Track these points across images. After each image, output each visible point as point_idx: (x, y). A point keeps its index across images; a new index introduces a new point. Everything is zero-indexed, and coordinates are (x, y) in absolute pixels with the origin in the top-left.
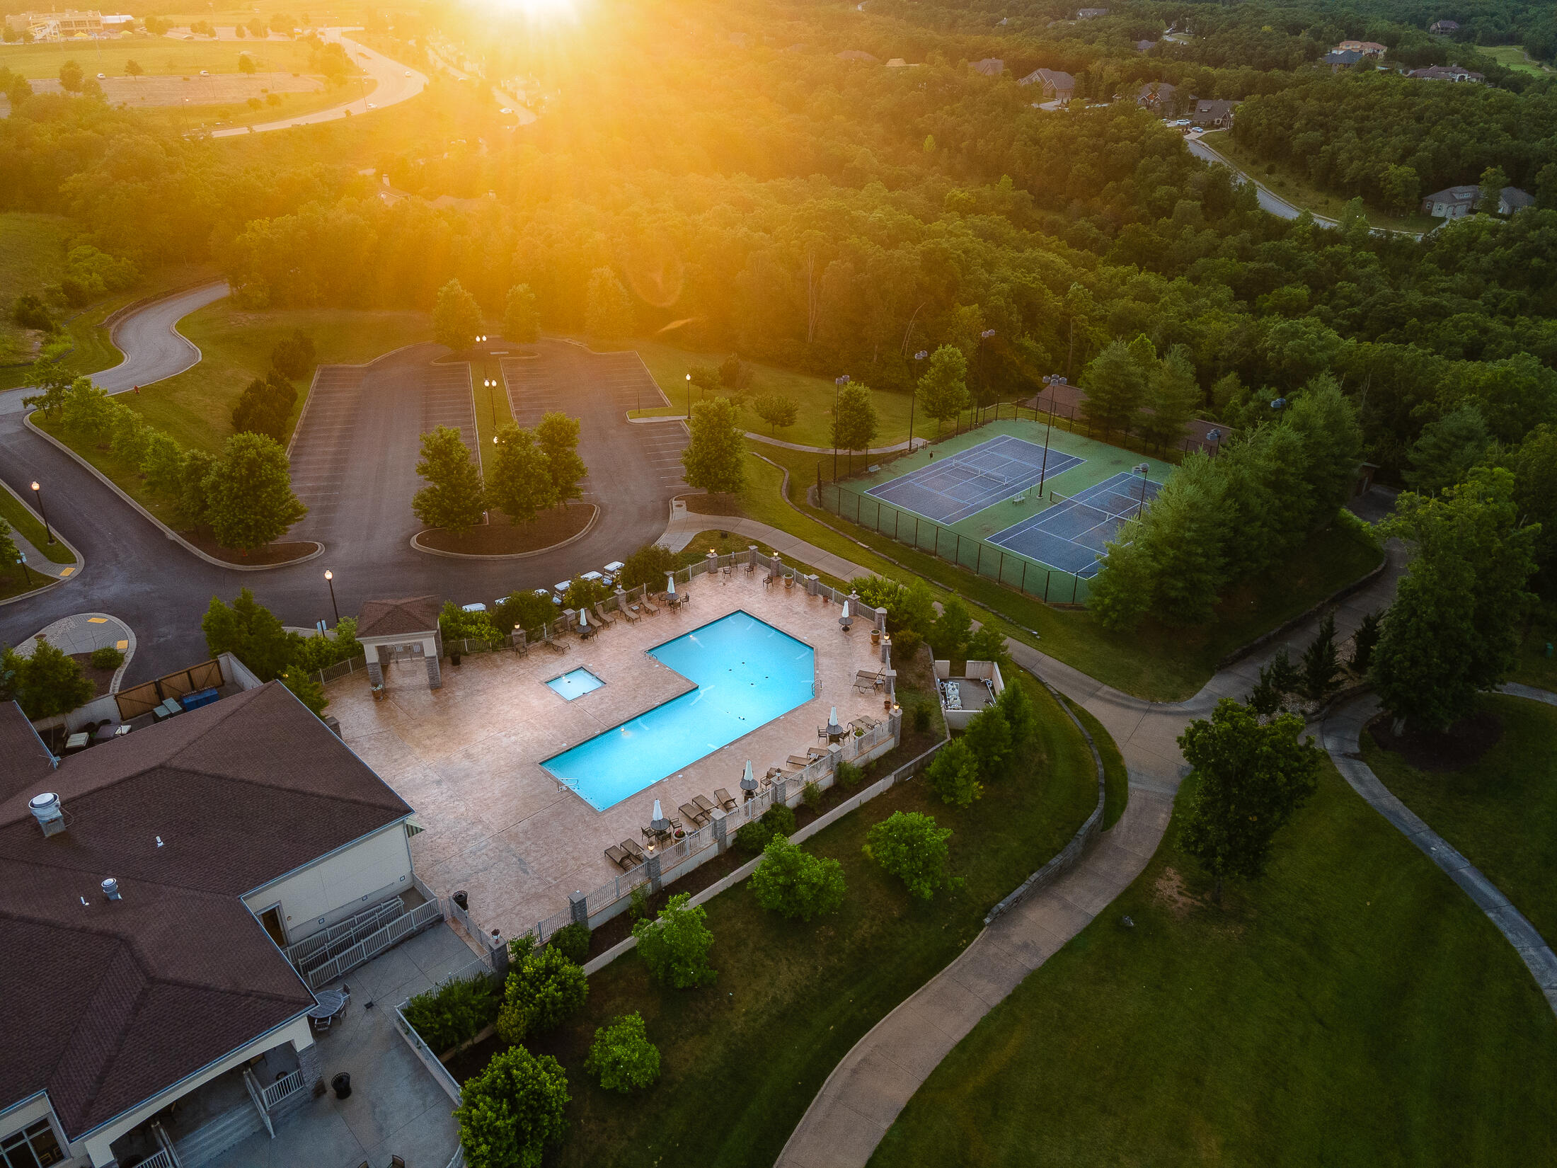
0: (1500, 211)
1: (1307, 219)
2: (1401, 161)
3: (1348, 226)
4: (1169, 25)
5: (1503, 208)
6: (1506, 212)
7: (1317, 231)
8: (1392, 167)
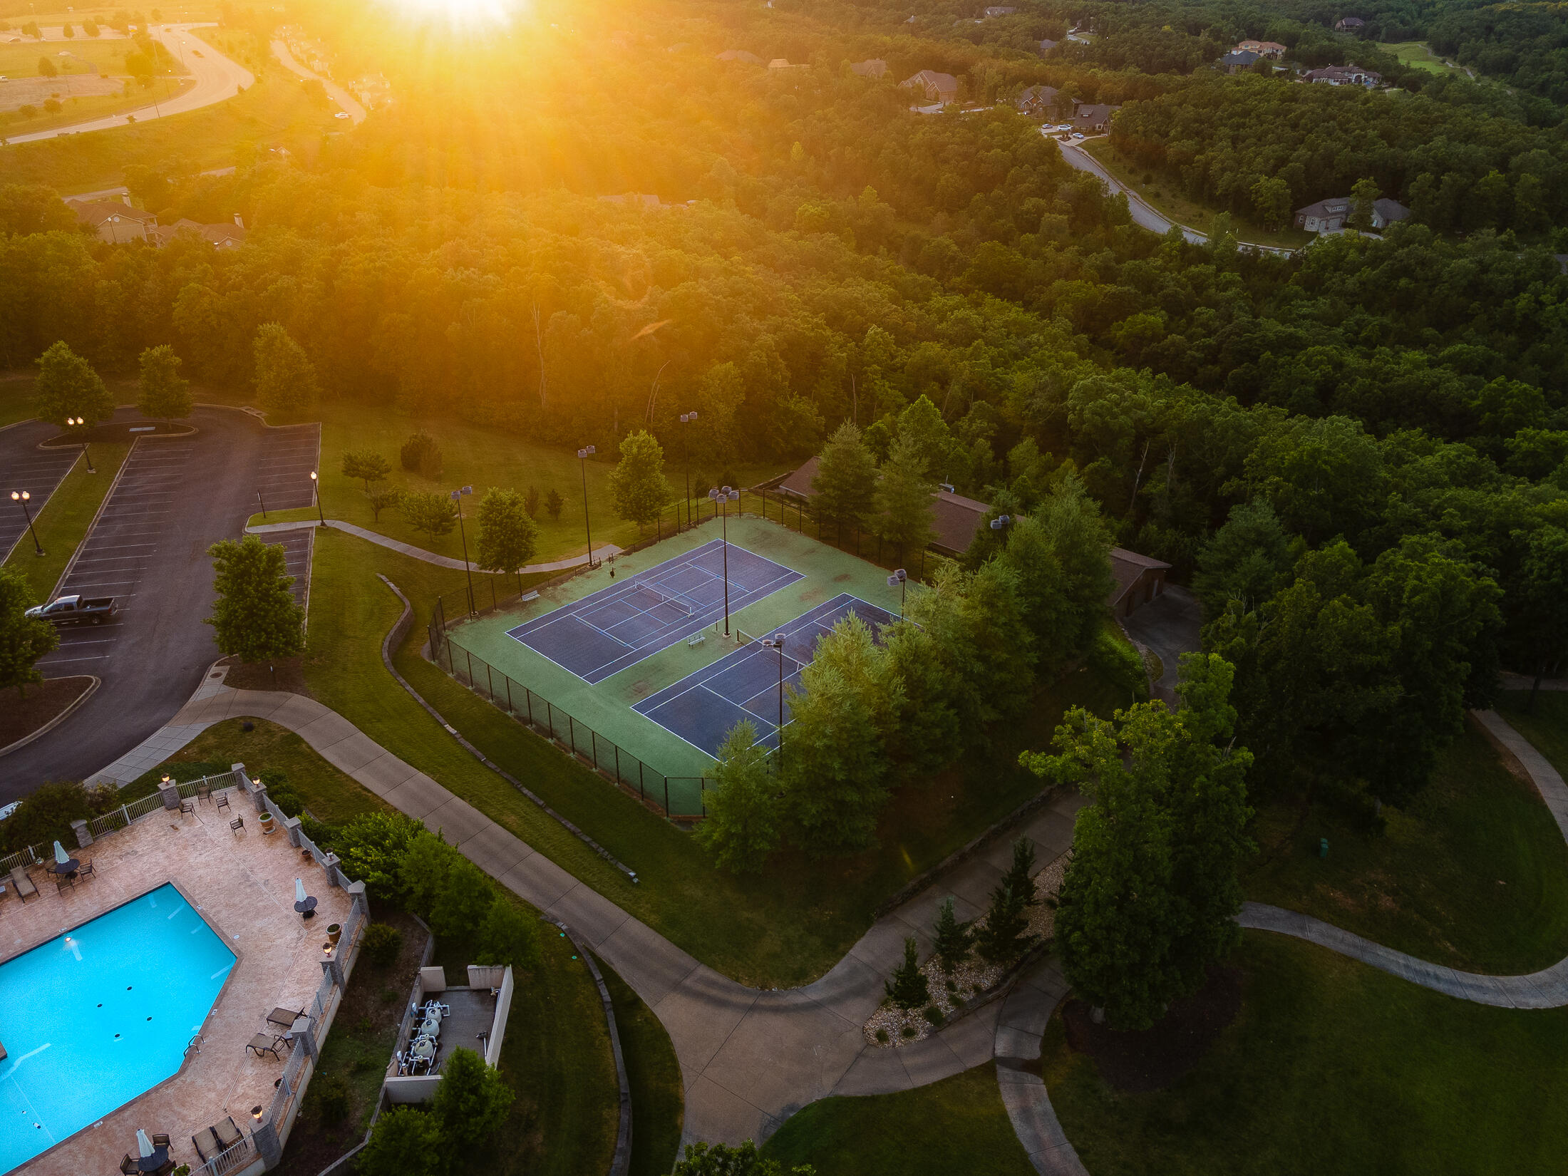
0: (1374, 225)
1: (1176, 234)
2: (1273, 173)
3: (1216, 243)
4: (1073, 24)
5: (1377, 221)
6: (1380, 226)
7: (1185, 248)
8: (1263, 178)
